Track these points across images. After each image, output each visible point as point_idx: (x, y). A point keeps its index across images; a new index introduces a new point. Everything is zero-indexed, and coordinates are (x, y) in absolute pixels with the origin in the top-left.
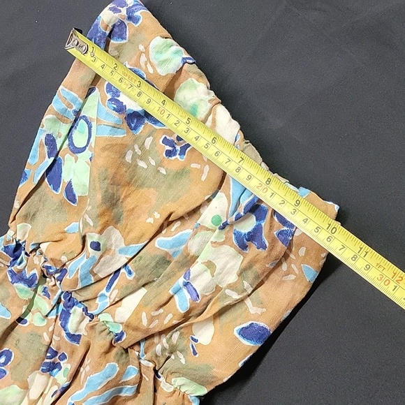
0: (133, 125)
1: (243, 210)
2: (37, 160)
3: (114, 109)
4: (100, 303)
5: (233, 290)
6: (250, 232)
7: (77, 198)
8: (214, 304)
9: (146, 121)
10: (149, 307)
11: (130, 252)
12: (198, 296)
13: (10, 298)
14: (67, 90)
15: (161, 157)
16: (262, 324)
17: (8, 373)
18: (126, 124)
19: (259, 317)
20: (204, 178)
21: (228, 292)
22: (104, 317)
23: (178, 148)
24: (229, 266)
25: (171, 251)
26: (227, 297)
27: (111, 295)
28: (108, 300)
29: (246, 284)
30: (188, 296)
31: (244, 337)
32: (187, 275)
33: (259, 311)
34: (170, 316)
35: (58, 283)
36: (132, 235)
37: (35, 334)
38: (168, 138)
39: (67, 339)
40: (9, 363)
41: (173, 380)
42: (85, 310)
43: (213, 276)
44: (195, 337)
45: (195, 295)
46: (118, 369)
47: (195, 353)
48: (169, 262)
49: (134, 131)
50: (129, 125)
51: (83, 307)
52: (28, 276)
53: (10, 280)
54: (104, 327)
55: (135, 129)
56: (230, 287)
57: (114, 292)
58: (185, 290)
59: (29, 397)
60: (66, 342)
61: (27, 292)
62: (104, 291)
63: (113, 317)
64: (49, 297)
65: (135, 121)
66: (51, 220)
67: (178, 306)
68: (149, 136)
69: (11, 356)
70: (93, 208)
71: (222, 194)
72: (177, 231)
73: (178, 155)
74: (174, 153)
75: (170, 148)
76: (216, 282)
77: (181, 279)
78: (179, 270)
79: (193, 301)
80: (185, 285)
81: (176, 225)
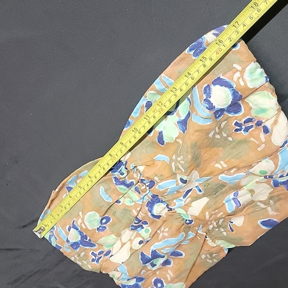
2: (137, 115)
3: (207, 108)
4: (177, 203)
6: (284, 182)
7: (165, 143)
8: (249, 208)
10: (211, 209)
11: (202, 180)
13: (111, 190)
14: (167, 77)
15: (231, 132)
16: (275, 220)
17: (107, 228)
19: (274, 216)
20: (259, 149)
21: (258, 203)
22: (179, 211)
23: (243, 127)
24: (262, 192)
25: (228, 182)
26: (257, 205)
27: (186, 200)
28: (183, 202)
29: (271, 202)
30: (234, 205)
31: (263, 225)
32: (236, 195)
33: (275, 214)
34: (222, 213)
35: (148, 188)
36: (205, 173)
37: (127, 210)
38: (238, 122)
39: (151, 217)
40: (108, 223)
41: (216, 241)
42: (167, 206)
43: (252, 196)
44: (231, 221)
45: (239, 204)
46: (185, 235)
47: (233, 231)
48: (225, 186)
51: (166, 204)
52: (128, 183)
53: (115, 182)
54: (180, 216)
56: (261, 202)
57: (188, 199)
58: (233, 201)
59: (121, 241)
60: (150, 218)
61: (125, 190)
62: (182, 198)
63: (186, 211)
64: (139, 193)
66: (145, 152)
67: (227, 209)
69: (110, 220)
70: (185, 163)
71: (270, 160)
72: (235, 173)
73: (242, 131)
74: (240, 130)
75: (239, 128)
76: (253, 198)
77: (232, 196)
78: (230, 190)
79: (237, 207)
80: (233, 199)
81: (234, 170)
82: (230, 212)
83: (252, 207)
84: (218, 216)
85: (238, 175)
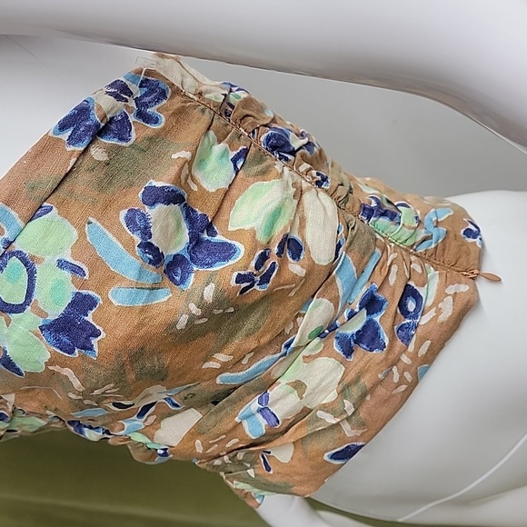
0: (178, 278)
1: (358, 306)
5: (327, 412)
6: (359, 331)
8: (299, 427)
9: (195, 268)
12: (278, 421)
18: (167, 280)
21: (320, 413)
23: (257, 279)
24: (323, 384)
26: (318, 419)
27: (146, 420)
29: (348, 404)
30: (264, 423)
31: (335, 459)
32: (263, 400)
33: (359, 433)
34: (235, 440)
38: (242, 273)
43: (301, 398)
45: (273, 420)
49: (182, 286)
50: (172, 279)
51: (101, 431)
55: (183, 281)
56: (324, 408)
58: (259, 416)
62: (135, 417)
65: (179, 271)
67: (247, 432)
68: (208, 284)
71: (320, 299)
72: (251, 362)
73: (256, 287)
74: (252, 286)
75: (248, 284)
76: (305, 403)
77: (254, 405)
78: (249, 394)
79: (270, 426)
80: (260, 411)
81: (248, 356)
82: (254, 438)
83: (308, 423)
84: (228, 445)
85: (260, 365)
